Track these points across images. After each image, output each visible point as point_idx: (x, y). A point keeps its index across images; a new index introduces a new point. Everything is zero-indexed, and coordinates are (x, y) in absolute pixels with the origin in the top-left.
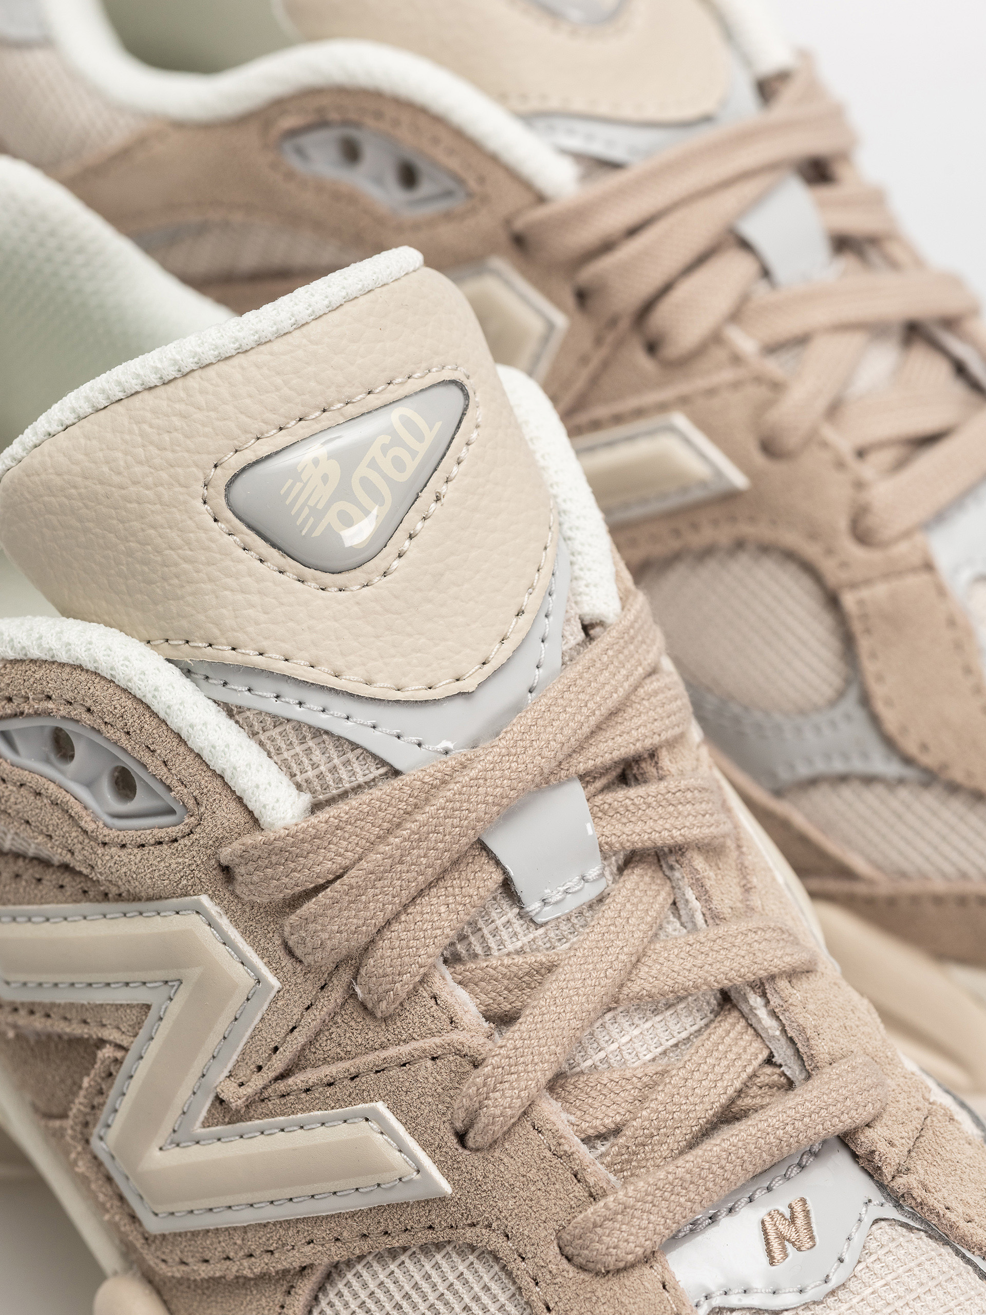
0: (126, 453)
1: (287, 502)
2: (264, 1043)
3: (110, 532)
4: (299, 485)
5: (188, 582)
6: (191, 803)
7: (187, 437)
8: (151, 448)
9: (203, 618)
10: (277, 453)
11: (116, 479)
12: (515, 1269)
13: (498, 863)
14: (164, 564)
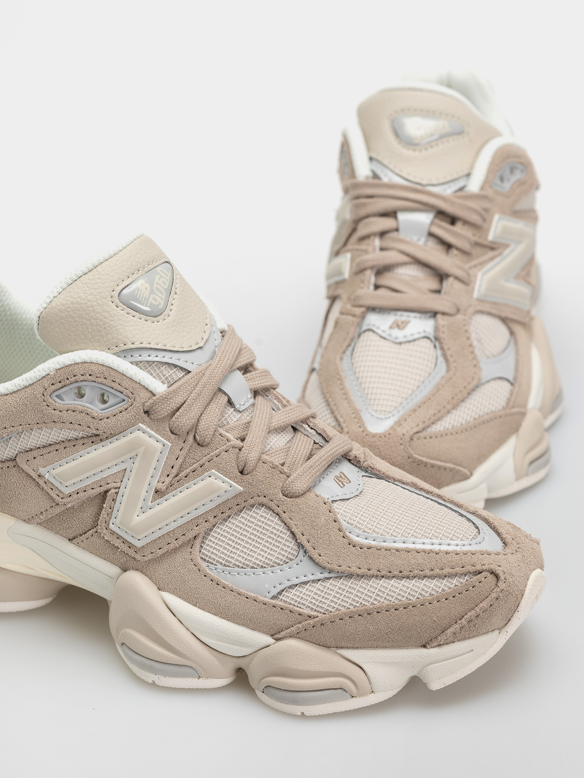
0: (84, 293)
1: (138, 297)
2: (169, 466)
3: (84, 319)
4: (140, 292)
5: (113, 327)
6: (130, 395)
7: (102, 284)
8: (92, 290)
9: (121, 337)
10: (130, 284)
11: (83, 302)
12: (270, 505)
13: (225, 394)
14: (104, 324)
